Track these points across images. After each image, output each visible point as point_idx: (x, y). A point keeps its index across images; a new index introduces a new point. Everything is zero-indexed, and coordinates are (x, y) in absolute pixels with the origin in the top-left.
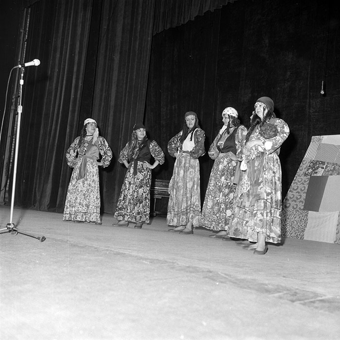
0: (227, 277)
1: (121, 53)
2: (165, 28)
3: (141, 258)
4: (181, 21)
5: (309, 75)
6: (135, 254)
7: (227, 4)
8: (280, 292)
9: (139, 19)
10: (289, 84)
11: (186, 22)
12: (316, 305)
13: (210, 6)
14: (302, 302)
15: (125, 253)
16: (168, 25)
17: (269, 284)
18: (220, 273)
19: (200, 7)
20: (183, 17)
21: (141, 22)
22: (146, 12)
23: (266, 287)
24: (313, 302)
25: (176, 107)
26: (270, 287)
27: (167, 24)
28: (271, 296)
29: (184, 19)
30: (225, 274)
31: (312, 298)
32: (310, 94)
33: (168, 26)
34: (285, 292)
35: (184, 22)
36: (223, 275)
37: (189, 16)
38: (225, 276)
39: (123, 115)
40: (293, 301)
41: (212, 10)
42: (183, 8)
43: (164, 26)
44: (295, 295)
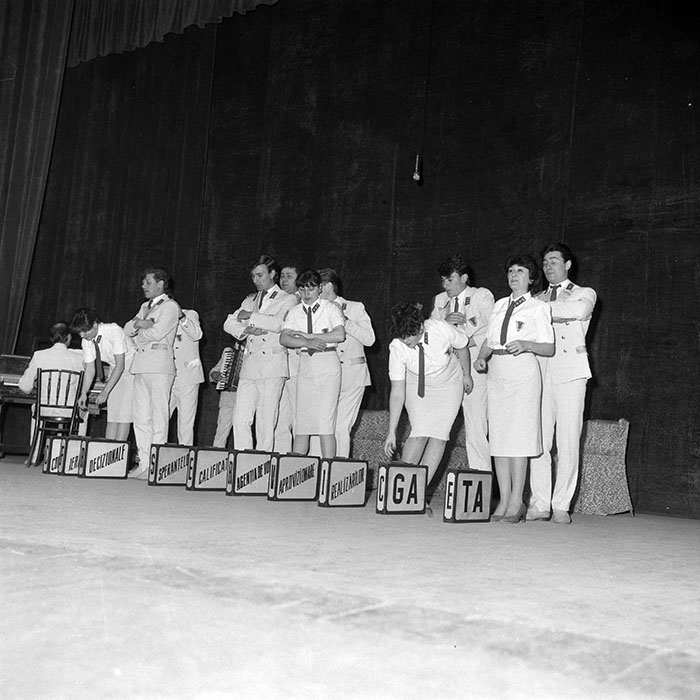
2: (101, 54)
4: (134, 40)
5: (394, 173)
7: (232, 14)
8: (294, 600)
9: (42, 27)
10: (356, 186)
11: (145, 45)
12: (358, 621)
13: (197, 12)
14: (335, 616)
16: (106, 48)
17: (277, 584)
18: (179, 568)
19: (175, 16)
20: (138, 34)
23: (269, 591)
24: (355, 616)
26: (279, 590)
27: (104, 45)
28: (275, 607)
29: (142, 37)
30: (192, 570)
31: (354, 608)
32: (395, 210)
33: (107, 50)
34: (304, 599)
35: (141, 43)
37: (152, 32)
38: (190, 574)
40: (316, 616)
41: (201, 25)
42: (140, 15)
43: (98, 49)
44: (323, 604)
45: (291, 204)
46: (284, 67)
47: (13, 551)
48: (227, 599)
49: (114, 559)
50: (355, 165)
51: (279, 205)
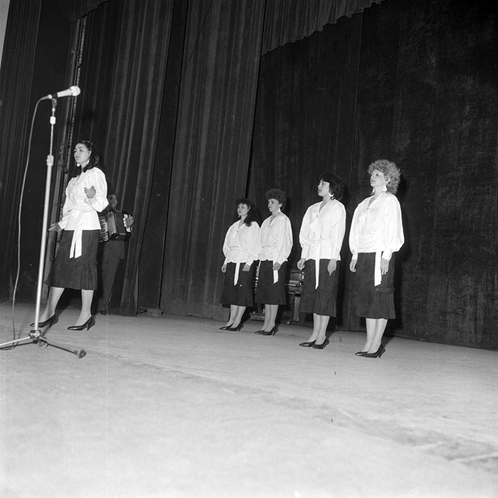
0: (351, 416)
1: (215, 81)
2: (281, 44)
3: (224, 385)
4: (302, 32)
6: (215, 377)
7: (370, 5)
8: (431, 443)
11: (310, 34)
12: (487, 465)
13: (346, 8)
14: (466, 460)
15: (200, 377)
16: (284, 39)
17: (417, 429)
18: (340, 410)
19: (331, 11)
20: (305, 28)
21: (243, 36)
22: (252, 22)
23: (410, 433)
24: (484, 461)
25: (297, 160)
26: (418, 434)
27: (282, 38)
28: (417, 448)
29: (308, 29)
30: (351, 413)
31: (483, 453)
33: (285, 41)
34: (440, 443)
35: (307, 33)
36: (345, 413)
37: (315, 26)
38: (349, 415)
39: (217, 172)
40: (450, 458)
41: (349, 15)
42: (307, 14)
43: (279, 42)
44: (456, 448)
45: (418, 141)
46: (411, 40)
47: (226, 390)
48: (378, 439)
49: (294, 400)
50: (468, 108)
51: (409, 141)
